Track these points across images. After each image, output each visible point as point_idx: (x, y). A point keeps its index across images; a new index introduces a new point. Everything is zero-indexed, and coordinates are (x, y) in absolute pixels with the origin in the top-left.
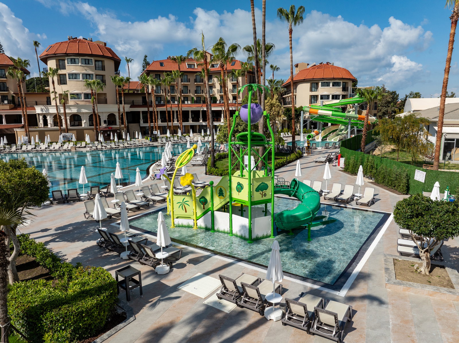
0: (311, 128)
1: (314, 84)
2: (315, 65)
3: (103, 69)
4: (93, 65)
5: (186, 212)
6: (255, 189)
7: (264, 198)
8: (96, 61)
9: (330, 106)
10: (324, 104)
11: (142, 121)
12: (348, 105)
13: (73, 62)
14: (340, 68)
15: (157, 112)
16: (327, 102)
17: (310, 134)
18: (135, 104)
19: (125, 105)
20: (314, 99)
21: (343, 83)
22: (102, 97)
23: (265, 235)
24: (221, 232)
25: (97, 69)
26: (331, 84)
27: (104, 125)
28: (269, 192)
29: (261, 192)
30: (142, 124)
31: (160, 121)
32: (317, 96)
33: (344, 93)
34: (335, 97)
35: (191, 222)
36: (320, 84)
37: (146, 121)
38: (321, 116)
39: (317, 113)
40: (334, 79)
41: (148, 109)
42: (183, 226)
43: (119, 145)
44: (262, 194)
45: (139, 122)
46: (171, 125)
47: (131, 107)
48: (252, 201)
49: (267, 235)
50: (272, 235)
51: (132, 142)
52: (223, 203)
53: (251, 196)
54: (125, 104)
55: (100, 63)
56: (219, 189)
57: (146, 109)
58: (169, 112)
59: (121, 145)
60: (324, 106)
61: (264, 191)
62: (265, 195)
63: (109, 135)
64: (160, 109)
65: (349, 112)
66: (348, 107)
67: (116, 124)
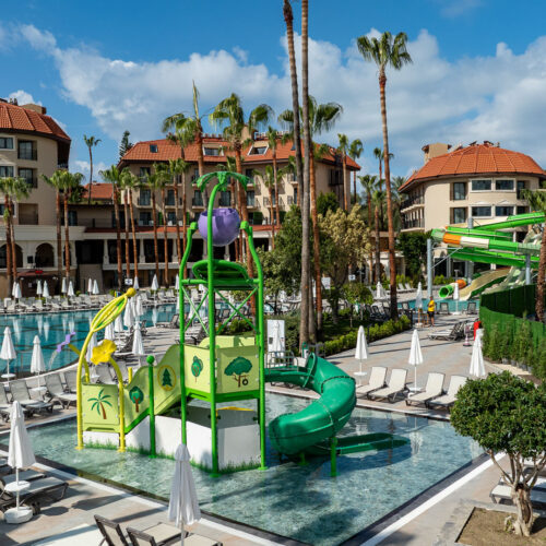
0: (453, 275)
1: (459, 186)
2: (460, 148)
3: (34, 156)
4: (15, 149)
5: (105, 417)
6: (223, 370)
7: (243, 388)
8: (20, 142)
9: (487, 230)
10: (475, 225)
11: (106, 260)
12: (530, 226)
14: (512, 152)
15: (138, 241)
16: (482, 221)
17: (447, 286)
18: (97, 226)
19: (71, 228)
20: (458, 214)
21: (518, 182)
22: (30, 212)
23: (247, 463)
24: (168, 458)
25: (22, 156)
26: (493, 185)
27: (27, 266)
28: (254, 378)
29: (237, 377)
30: (107, 265)
31: (142, 259)
32: (465, 209)
33: (521, 203)
34: (504, 211)
35: (114, 439)
36: (470, 185)
37: (113, 260)
38: (469, 250)
39: (458, 243)
40: (498, 174)
41: (119, 236)
42: (98, 447)
43: (51, 306)
44: (239, 381)
45: (101, 262)
46: (165, 267)
47: (87, 231)
48: (218, 392)
49: (251, 464)
50: (262, 464)
51: (78, 300)
52: (171, 400)
53: (215, 383)
54: (69, 224)
55: (29, 147)
56: (163, 371)
57: (113, 236)
58: (161, 242)
59: (56, 306)
60: (475, 228)
61: (244, 374)
62: (246, 382)
63: (35, 286)
64: (143, 235)
65: (532, 241)
66: (530, 230)
67: (52, 265)
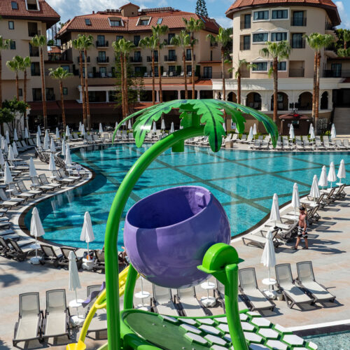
3: (303, 23)
4: (289, 18)
8: (294, 12)
13: (262, 16)
22: (298, 67)
47: (344, 82)
